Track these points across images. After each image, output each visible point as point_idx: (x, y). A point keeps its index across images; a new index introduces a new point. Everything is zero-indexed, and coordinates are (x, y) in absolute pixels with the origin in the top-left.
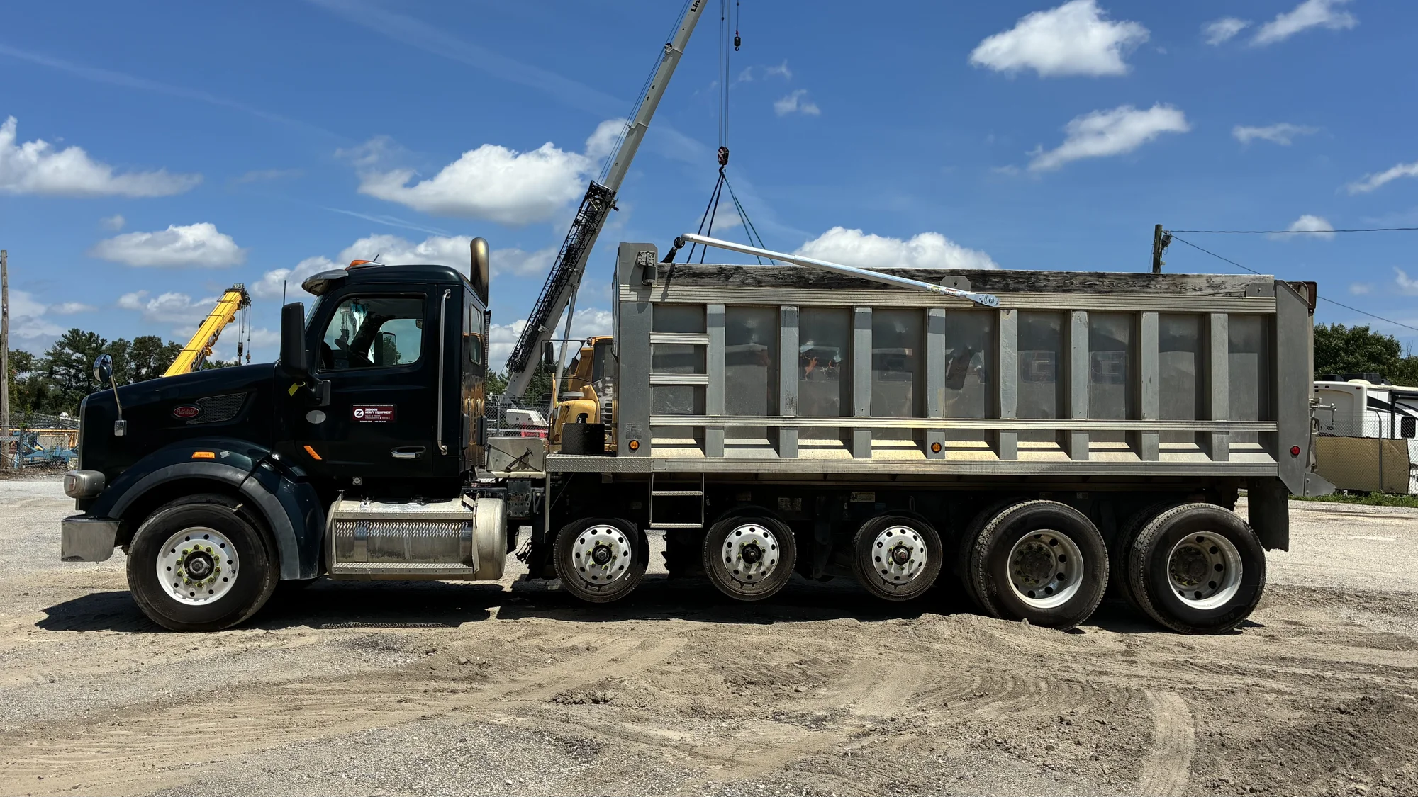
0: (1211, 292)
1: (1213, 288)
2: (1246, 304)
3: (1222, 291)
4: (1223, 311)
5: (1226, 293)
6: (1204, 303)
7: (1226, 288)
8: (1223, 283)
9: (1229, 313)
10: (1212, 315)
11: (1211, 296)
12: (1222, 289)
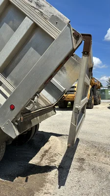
0: (35, 6)
1: (37, 4)
2: (45, 24)
3: (40, 10)
4: (32, 19)
5: (41, 12)
6: (27, 8)
7: (43, 9)
8: (43, 6)
9: (34, 22)
10: (27, 17)
11: (33, 8)
12: (41, 8)
